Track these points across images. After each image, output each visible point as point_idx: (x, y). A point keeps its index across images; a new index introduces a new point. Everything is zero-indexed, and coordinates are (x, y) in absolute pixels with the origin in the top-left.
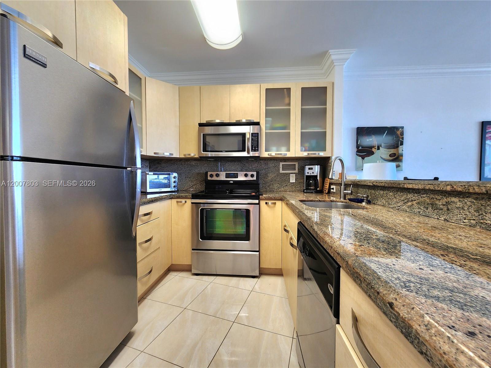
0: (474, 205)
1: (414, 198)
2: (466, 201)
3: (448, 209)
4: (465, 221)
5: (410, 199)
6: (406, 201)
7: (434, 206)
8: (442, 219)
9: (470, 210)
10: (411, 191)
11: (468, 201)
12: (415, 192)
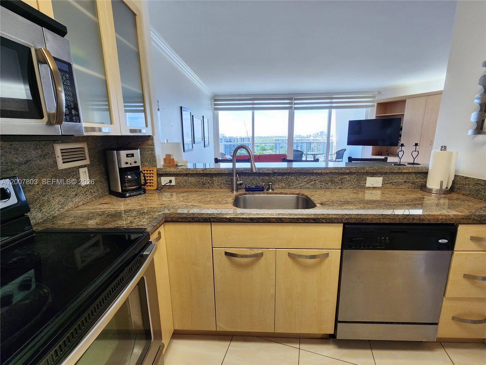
0: (356, 178)
1: (317, 178)
2: (352, 176)
3: (342, 182)
4: (351, 186)
5: (313, 180)
6: (309, 181)
7: (332, 181)
8: (338, 188)
9: (354, 181)
10: (314, 174)
11: (353, 176)
12: (318, 174)
